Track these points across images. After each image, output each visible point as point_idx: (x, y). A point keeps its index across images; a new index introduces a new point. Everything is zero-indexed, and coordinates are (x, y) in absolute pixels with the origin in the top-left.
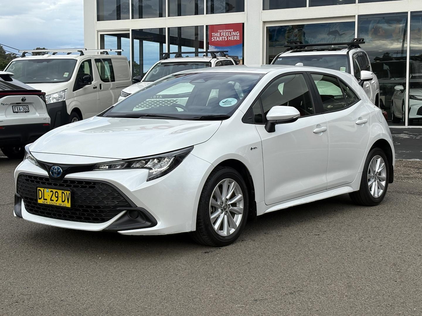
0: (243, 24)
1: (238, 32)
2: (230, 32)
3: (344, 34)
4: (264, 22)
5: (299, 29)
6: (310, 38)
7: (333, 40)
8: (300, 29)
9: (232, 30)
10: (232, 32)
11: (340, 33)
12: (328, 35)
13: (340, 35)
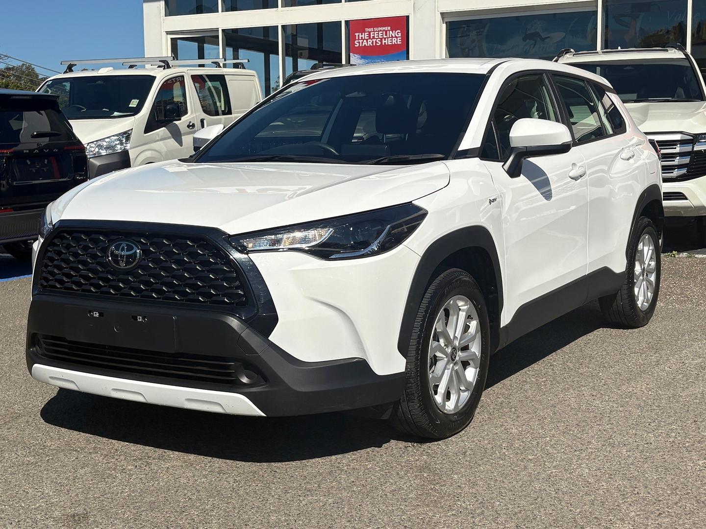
0: (408, 17)
1: (399, 31)
2: (386, 31)
4: (444, 15)
7: (532, 46)
9: (389, 28)
11: (543, 37)
12: (524, 39)
13: (543, 40)
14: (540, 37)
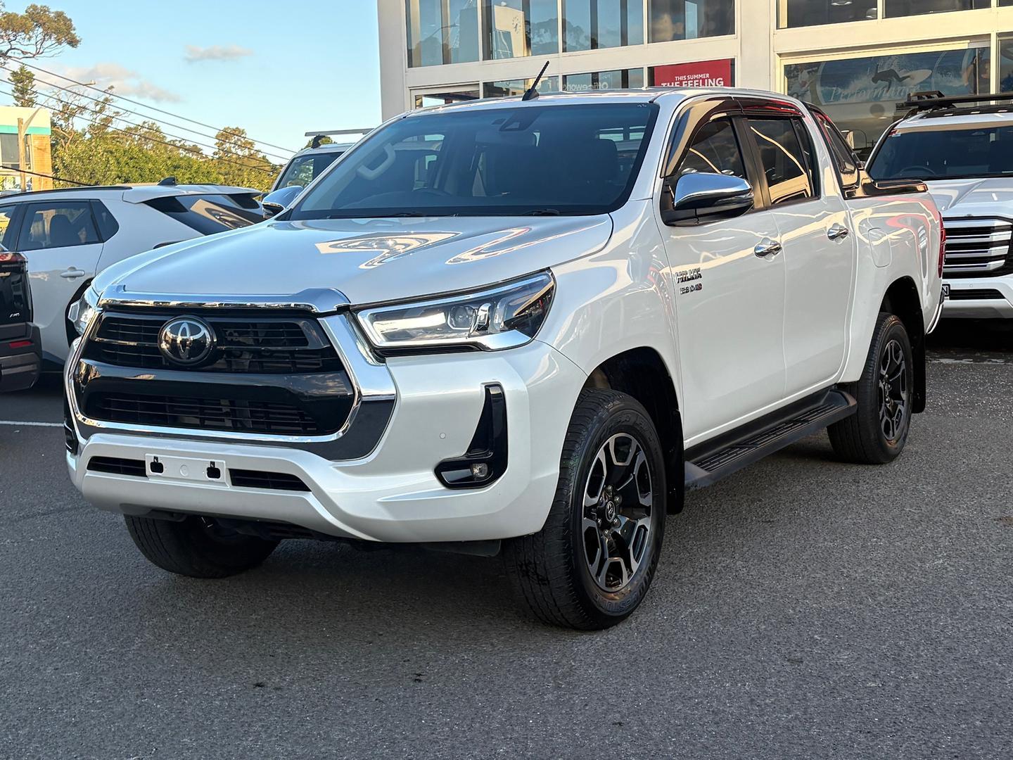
0: (733, 61)
1: (721, 79)
2: (703, 80)
3: (908, 77)
4: (780, 55)
5: (810, 70)
6: (835, 88)
7: (886, 89)
8: (814, 69)
9: (708, 75)
10: (706, 80)
11: (901, 77)
12: (875, 80)
13: (901, 80)
14: (897, 76)
